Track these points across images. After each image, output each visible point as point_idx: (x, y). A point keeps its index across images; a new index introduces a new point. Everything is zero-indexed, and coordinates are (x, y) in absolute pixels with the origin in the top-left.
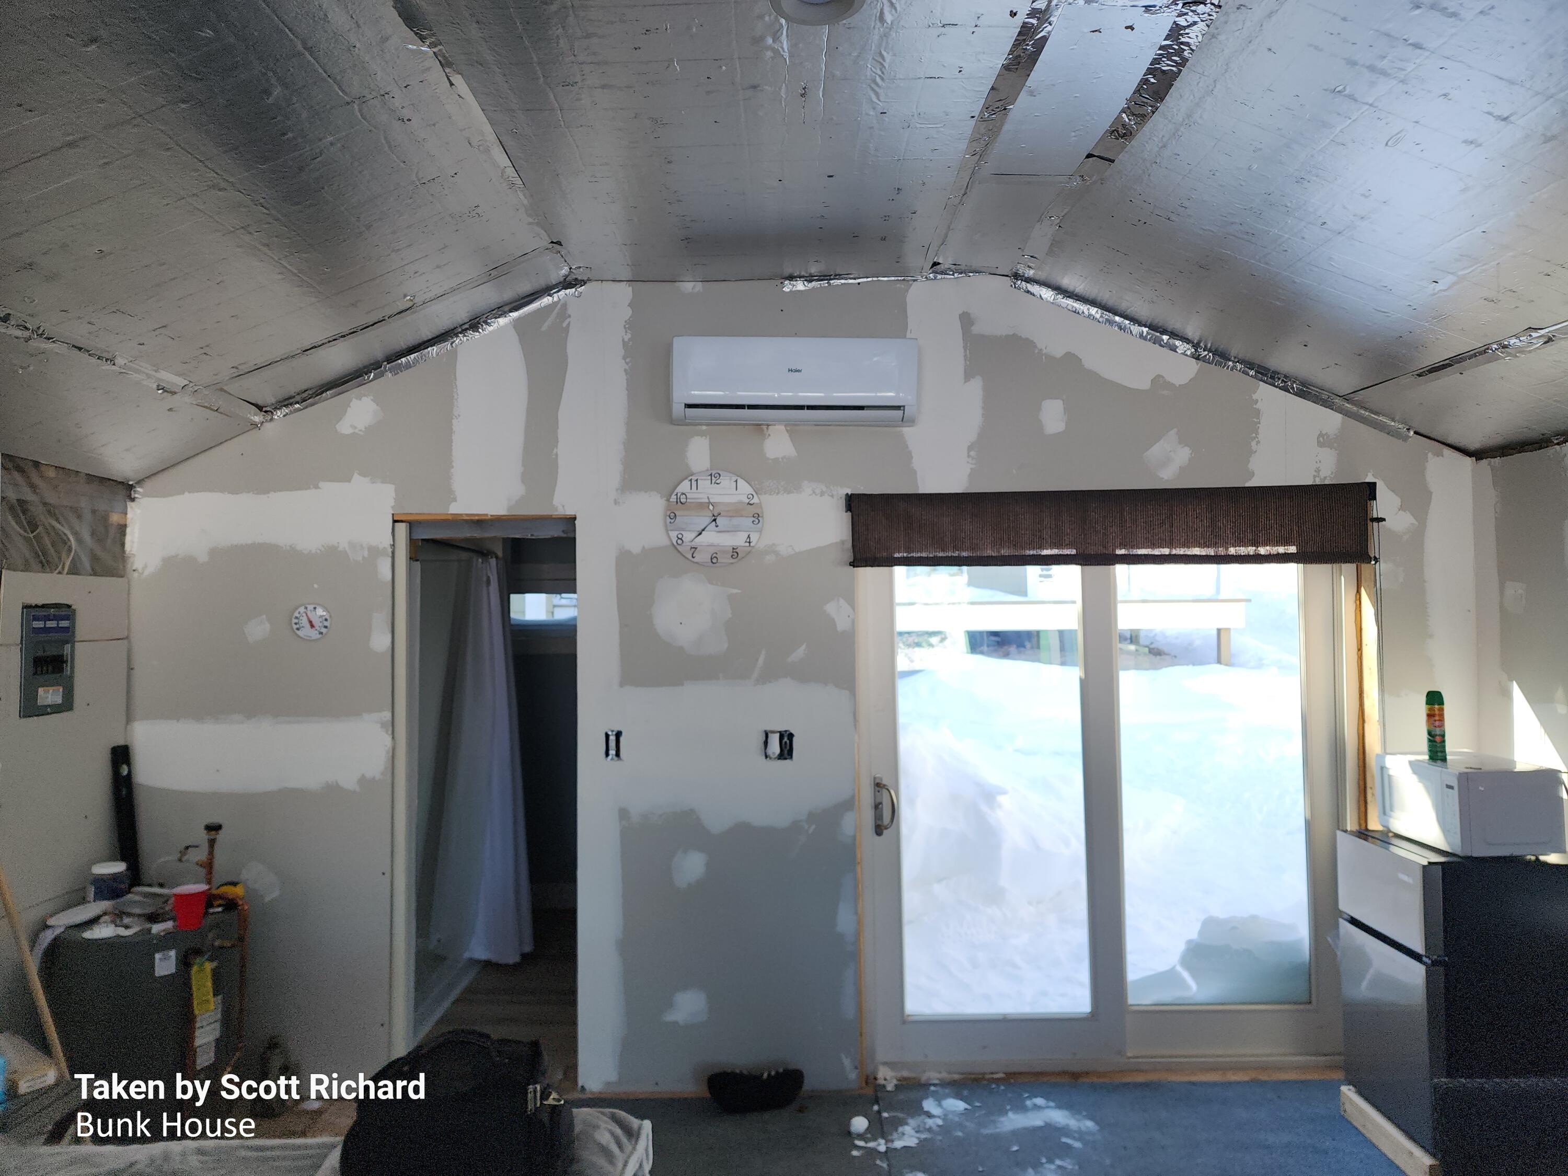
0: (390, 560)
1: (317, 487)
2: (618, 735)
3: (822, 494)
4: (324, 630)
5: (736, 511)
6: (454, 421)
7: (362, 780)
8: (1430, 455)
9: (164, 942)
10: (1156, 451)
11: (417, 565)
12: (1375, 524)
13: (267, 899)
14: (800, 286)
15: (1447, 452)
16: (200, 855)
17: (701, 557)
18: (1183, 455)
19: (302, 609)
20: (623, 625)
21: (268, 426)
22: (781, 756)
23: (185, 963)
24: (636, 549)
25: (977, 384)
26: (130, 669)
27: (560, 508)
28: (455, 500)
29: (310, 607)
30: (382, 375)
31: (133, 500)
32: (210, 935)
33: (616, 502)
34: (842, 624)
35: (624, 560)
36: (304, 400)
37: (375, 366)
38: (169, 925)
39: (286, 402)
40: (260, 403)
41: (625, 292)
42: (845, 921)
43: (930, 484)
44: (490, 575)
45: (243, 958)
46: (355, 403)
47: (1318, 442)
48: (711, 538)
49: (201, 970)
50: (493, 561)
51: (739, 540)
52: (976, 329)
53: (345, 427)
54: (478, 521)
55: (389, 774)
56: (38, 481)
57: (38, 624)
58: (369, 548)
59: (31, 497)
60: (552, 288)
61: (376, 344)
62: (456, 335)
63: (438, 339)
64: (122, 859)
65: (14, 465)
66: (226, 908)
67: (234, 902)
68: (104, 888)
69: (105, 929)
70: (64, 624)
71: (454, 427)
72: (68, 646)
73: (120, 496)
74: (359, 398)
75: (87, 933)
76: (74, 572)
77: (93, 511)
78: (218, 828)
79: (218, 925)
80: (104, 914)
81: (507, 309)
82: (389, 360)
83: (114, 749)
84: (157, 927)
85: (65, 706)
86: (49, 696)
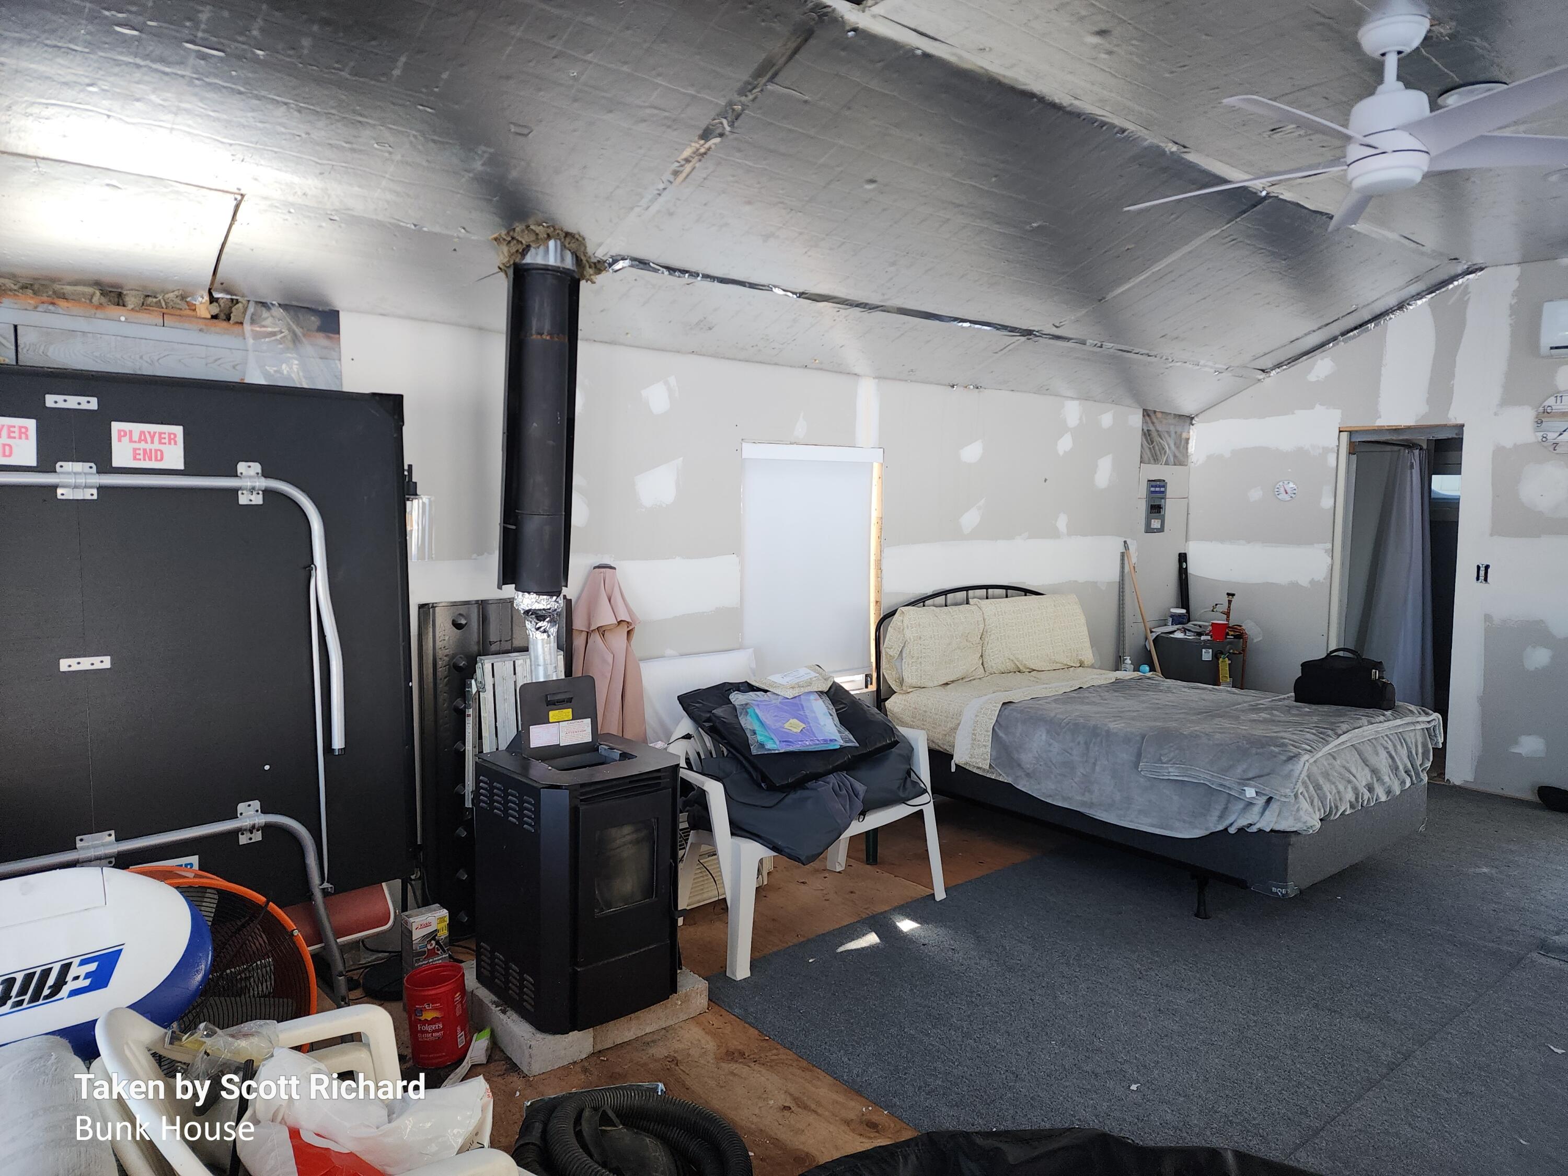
0: (1335, 454)
1: (1293, 413)
2: (1487, 567)
4: (1293, 495)
7: (1312, 582)
9: (1206, 645)
11: (1354, 457)
13: (1255, 641)
16: (1224, 608)
17: (1562, 449)
19: (1281, 484)
21: (1268, 380)
23: (1216, 656)
24: (1509, 445)
26: (1188, 514)
27: (1452, 419)
28: (1380, 417)
29: (1286, 483)
30: (1338, 344)
31: (1193, 425)
32: (1228, 647)
33: (1496, 414)
35: (1499, 452)
36: (1289, 363)
37: (1334, 339)
38: (1209, 638)
39: (1279, 365)
40: (1264, 368)
41: (1514, 270)
44: (1413, 461)
45: (1243, 660)
46: (1319, 362)
49: (1223, 662)
50: (1417, 452)
53: (1312, 377)
54: (1396, 429)
55: (1329, 580)
56: (1155, 420)
57: (1153, 489)
58: (1323, 448)
59: (1152, 428)
60: (1460, 275)
61: (1335, 329)
62: (1388, 315)
63: (1376, 318)
64: (1182, 608)
65: (1147, 413)
66: (1236, 637)
67: (1240, 635)
68: (1177, 619)
69: (1179, 635)
70: (1162, 489)
71: (1382, 372)
72: (1163, 500)
73: (1188, 424)
74: (1322, 359)
75: (1172, 636)
76: (1167, 464)
77: (1176, 433)
78: (1233, 595)
79: (1230, 643)
80: (1178, 629)
81: (1424, 293)
82: (1343, 334)
83: (1180, 554)
84: (1203, 638)
85: (1161, 530)
86: (1156, 524)
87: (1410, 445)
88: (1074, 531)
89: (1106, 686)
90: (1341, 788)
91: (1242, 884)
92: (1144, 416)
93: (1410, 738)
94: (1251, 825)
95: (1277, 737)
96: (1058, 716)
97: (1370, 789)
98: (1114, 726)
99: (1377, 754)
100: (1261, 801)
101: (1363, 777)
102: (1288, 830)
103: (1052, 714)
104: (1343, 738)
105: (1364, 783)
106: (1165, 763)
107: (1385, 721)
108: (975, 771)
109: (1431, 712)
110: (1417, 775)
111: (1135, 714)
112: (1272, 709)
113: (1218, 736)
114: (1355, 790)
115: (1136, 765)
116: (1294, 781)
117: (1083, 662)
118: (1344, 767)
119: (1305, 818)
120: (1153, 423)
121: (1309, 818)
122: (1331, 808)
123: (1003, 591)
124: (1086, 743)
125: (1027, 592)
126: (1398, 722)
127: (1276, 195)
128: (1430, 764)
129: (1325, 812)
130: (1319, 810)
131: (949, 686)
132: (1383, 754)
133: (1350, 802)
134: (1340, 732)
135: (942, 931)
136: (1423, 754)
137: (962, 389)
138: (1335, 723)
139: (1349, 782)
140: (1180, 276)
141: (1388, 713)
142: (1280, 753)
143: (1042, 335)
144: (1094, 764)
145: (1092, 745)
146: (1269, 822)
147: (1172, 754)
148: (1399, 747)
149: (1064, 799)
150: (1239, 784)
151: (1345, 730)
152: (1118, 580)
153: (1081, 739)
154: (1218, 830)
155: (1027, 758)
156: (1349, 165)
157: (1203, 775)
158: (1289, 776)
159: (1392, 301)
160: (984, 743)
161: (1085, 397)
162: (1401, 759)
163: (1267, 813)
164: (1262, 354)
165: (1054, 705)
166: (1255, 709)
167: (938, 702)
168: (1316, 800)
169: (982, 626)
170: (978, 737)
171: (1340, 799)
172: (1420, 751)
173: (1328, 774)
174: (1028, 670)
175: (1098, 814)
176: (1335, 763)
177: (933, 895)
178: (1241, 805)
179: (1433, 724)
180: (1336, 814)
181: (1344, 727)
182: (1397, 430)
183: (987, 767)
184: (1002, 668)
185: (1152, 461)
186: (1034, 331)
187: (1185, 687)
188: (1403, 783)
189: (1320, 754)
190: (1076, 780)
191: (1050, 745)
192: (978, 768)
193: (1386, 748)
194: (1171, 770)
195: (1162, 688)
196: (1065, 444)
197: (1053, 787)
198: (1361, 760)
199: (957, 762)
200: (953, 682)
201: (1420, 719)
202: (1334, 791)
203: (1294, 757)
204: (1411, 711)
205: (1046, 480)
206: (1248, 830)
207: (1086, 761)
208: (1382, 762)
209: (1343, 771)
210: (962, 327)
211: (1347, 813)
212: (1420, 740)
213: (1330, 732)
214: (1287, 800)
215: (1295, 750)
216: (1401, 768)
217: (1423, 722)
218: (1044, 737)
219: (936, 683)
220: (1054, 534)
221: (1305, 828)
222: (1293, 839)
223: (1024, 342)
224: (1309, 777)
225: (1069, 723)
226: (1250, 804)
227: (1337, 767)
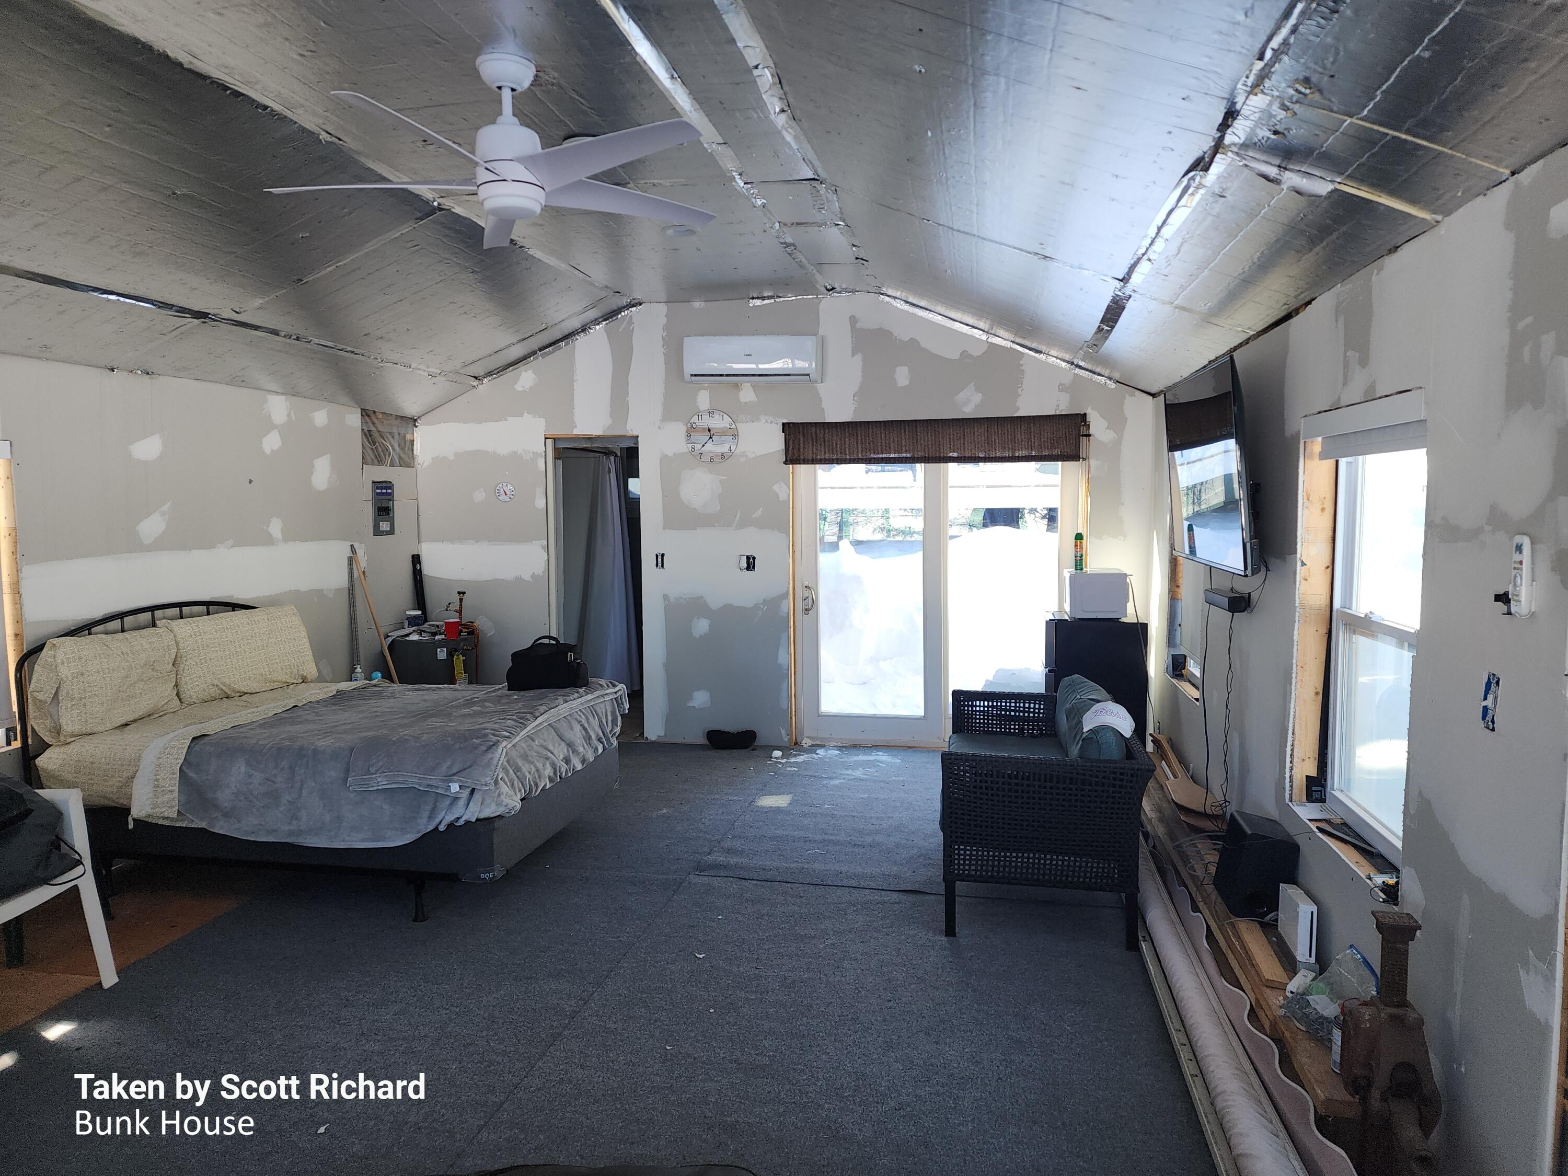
0: (543, 460)
1: (506, 420)
2: (663, 555)
3: (771, 422)
4: (512, 497)
5: (723, 432)
6: (575, 383)
7: (533, 576)
8: (1127, 395)
9: (441, 644)
10: (962, 396)
11: (560, 462)
12: (1084, 438)
14: (758, 302)
15: (1137, 393)
16: (457, 606)
17: (706, 458)
18: (977, 398)
19: (500, 485)
20: (664, 496)
21: (480, 387)
22: (748, 568)
23: (450, 654)
24: (670, 454)
25: (859, 358)
26: (418, 515)
27: (630, 431)
28: (576, 427)
29: (505, 484)
30: (536, 359)
31: (416, 427)
32: (462, 645)
33: (659, 428)
34: (782, 497)
35: (664, 459)
36: (498, 373)
37: (534, 353)
38: (444, 637)
39: (489, 374)
40: (476, 375)
41: (663, 308)
42: (782, 658)
43: (831, 418)
44: (610, 466)
45: (477, 656)
46: (523, 374)
47: (1059, 389)
48: (709, 447)
49: (458, 658)
50: (612, 458)
51: (725, 449)
52: (858, 325)
53: (519, 387)
55: (546, 573)
56: (375, 420)
57: (379, 491)
58: (533, 453)
59: (372, 428)
60: (624, 307)
61: (534, 344)
62: (575, 335)
63: (565, 337)
64: (419, 609)
65: (365, 413)
66: (469, 633)
67: (472, 631)
68: (413, 621)
69: (415, 637)
70: (389, 491)
71: (575, 387)
72: (391, 502)
73: (411, 425)
74: (526, 371)
75: (407, 638)
76: (392, 465)
77: (399, 434)
78: (464, 593)
79: (465, 640)
80: (414, 631)
81: (600, 320)
82: (540, 350)
83: (413, 556)
84: (437, 637)
85: (391, 532)
86: (385, 526)
87: (607, 452)
88: (289, 537)
89: (325, 700)
90: (540, 765)
91: (452, 878)
92: (362, 415)
93: (601, 709)
94: (458, 818)
95: (479, 730)
96: (260, 743)
97: (567, 761)
98: (322, 743)
99: (572, 729)
100: (466, 793)
101: (560, 751)
102: (492, 816)
103: (254, 741)
104: (540, 720)
105: (561, 757)
106: (373, 774)
107: (578, 698)
108: (160, 822)
109: (617, 683)
110: (608, 740)
111: (349, 727)
112: (485, 700)
113: (425, 737)
114: (553, 766)
115: (345, 780)
116: (493, 768)
117: (306, 677)
118: (542, 746)
119: (507, 801)
120: (374, 423)
121: (509, 801)
122: (530, 786)
123: (203, 609)
124: (291, 767)
125: (234, 606)
126: (590, 697)
127: (448, 208)
128: (619, 728)
129: (525, 791)
130: (520, 791)
131: (128, 727)
132: (577, 728)
133: (549, 777)
134: (537, 714)
135: (106, 1025)
136: (612, 721)
137: (126, 374)
138: (536, 706)
139: (547, 759)
140: (370, 274)
141: (581, 690)
142: (481, 745)
143: (217, 319)
144: (301, 789)
145: (297, 769)
146: (473, 812)
147: (380, 764)
148: (591, 719)
149: (269, 832)
150: (444, 781)
151: (543, 711)
152: (347, 586)
153: (285, 764)
154: (428, 830)
155: (224, 797)
156: (478, 187)
157: (412, 780)
158: (488, 764)
159: (575, 323)
160: (171, 788)
161: (292, 392)
162: (594, 730)
163: (471, 804)
164: (471, 361)
165: (259, 731)
166: (470, 703)
167: (110, 748)
168: (516, 783)
169: (174, 651)
170: (161, 783)
171: (539, 776)
172: (610, 718)
173: (527, 756)
174: (238, 694)
175: (307, 840)
176: (533, 744)
177: (100, 983)
178: (448, 802)
179: (619, 694)
180: (536, 791)
181: (542, 708)
182: (590, 439)
183: (175, 815)
184: (204, 695)
185: (376, 462)
186: (209, 314)
187: (409, 690)
188: (596, 749)
189: (518, 738)
190: (281, 809)
191: (251, 776)
192: (164, 818)
193: (580, 722)
194: (379, 780)
195: (384, 694)
196: (272, 442)
197: (256, 822)
198: (558, 737)
199: (135, 816)
200: (135, 721)
201: (608, 691)
202: (533, 770)
203: (493, 745)
204: (601, 686)
205: (251, 482)
206: (457, 824)
207: (292, 787)
208: (576, 734)
209: (541, 750)
210: (109, 300)
211: (548, 787)
212: (609, 710)
213: (529, 716)
214: (488, 788)
215: (494, 739)
216: (593, 737)
217: (611, 693)
218: (243, 769)
219: (109, 726)
220: (269, 541)
221: (507, 811)
222: (497, 824)
223: (198, 325)
224: (508, 761)
225: (272, 747)
226: (456, 799)
227: (535, 747)
